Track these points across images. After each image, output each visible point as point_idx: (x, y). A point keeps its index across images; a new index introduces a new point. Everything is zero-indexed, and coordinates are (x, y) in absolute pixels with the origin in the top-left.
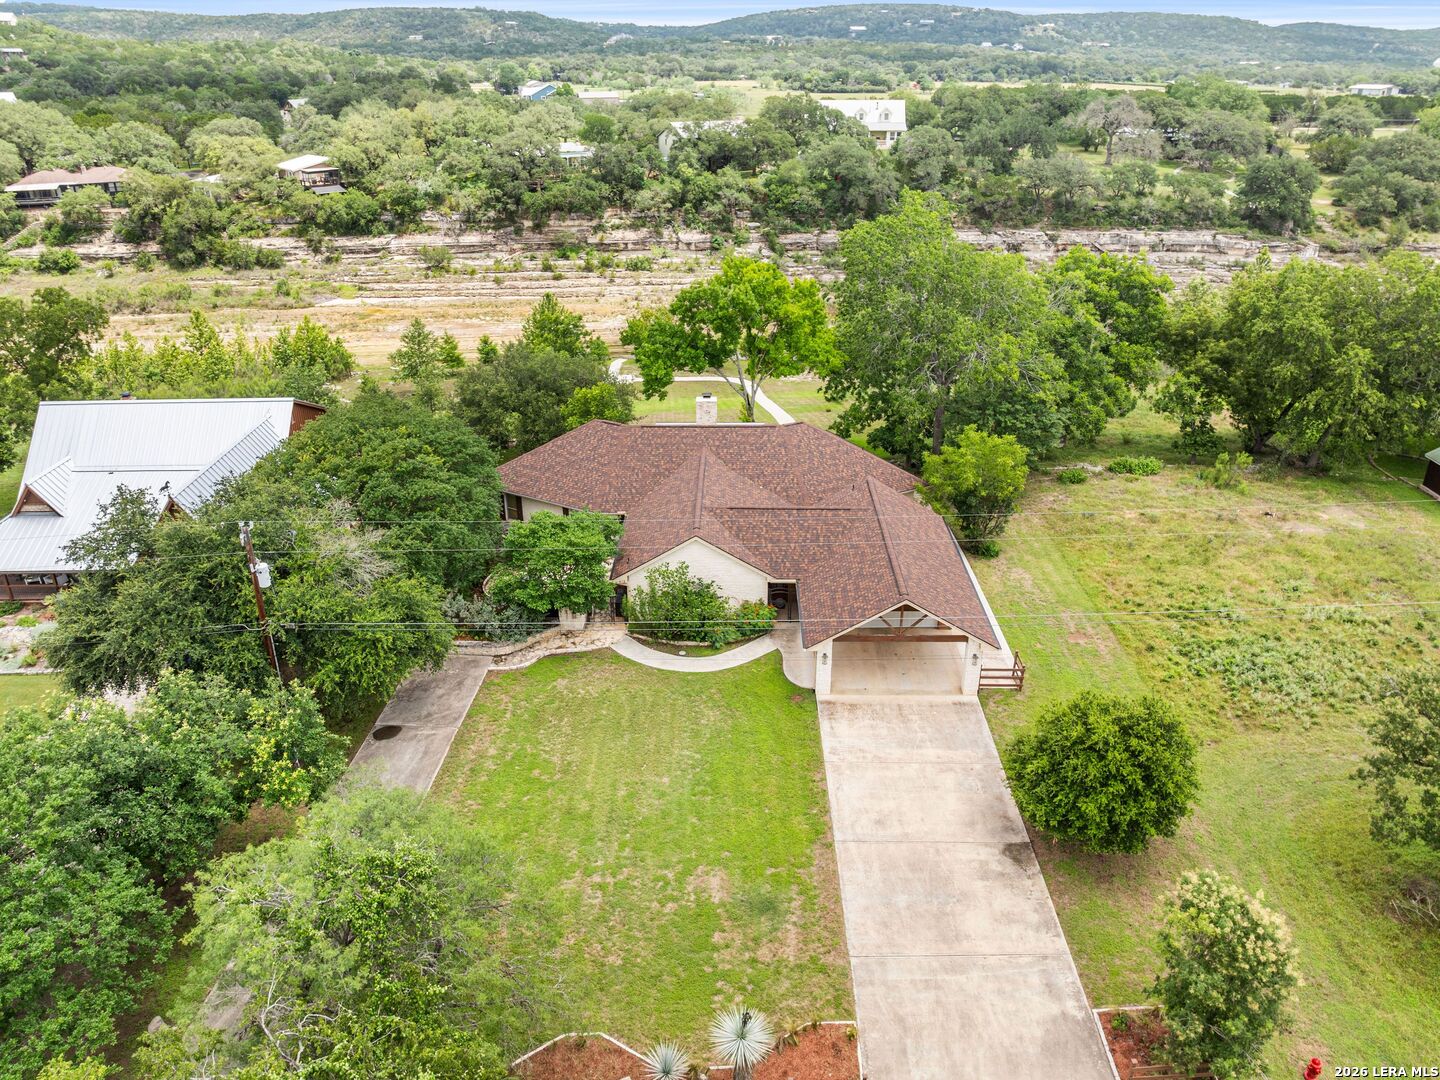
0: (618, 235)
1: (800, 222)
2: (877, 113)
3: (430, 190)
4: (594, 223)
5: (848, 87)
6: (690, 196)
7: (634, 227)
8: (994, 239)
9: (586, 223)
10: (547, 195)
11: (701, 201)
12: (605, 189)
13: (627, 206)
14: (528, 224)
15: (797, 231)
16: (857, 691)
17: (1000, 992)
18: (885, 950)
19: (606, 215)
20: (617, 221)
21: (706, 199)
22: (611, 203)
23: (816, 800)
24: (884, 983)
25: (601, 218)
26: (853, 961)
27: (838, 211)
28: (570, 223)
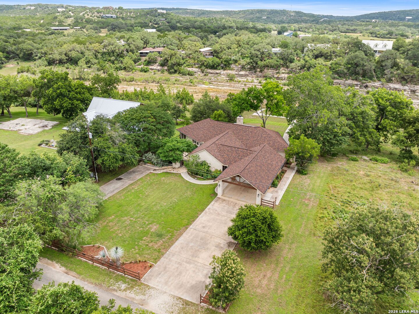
0: (283, 75)
1: (340, 77)
2: (383, 45)
3: (235, 59)
4: (277, 71)
5: (392, 37)
6: (307, 66)
7: (288, 73)
8: (406, 87)
9: (275, 71)
10: (265, 62)
11: (310, 67)
12: (282, 62)
13: (287, 67)
14: (258, 70)
15: (338, 79)
16: (229, 197)
17: (194, 271)
18: (177, 253)
19: (281, 69)
20: (284, 71)
21: (312, 67)
22: (283, 66)
23: (193, 218)
24: (170, 259)
25: (279, 70)
26: (168, 252)
27: (353, 74)
28: (270, 71)
